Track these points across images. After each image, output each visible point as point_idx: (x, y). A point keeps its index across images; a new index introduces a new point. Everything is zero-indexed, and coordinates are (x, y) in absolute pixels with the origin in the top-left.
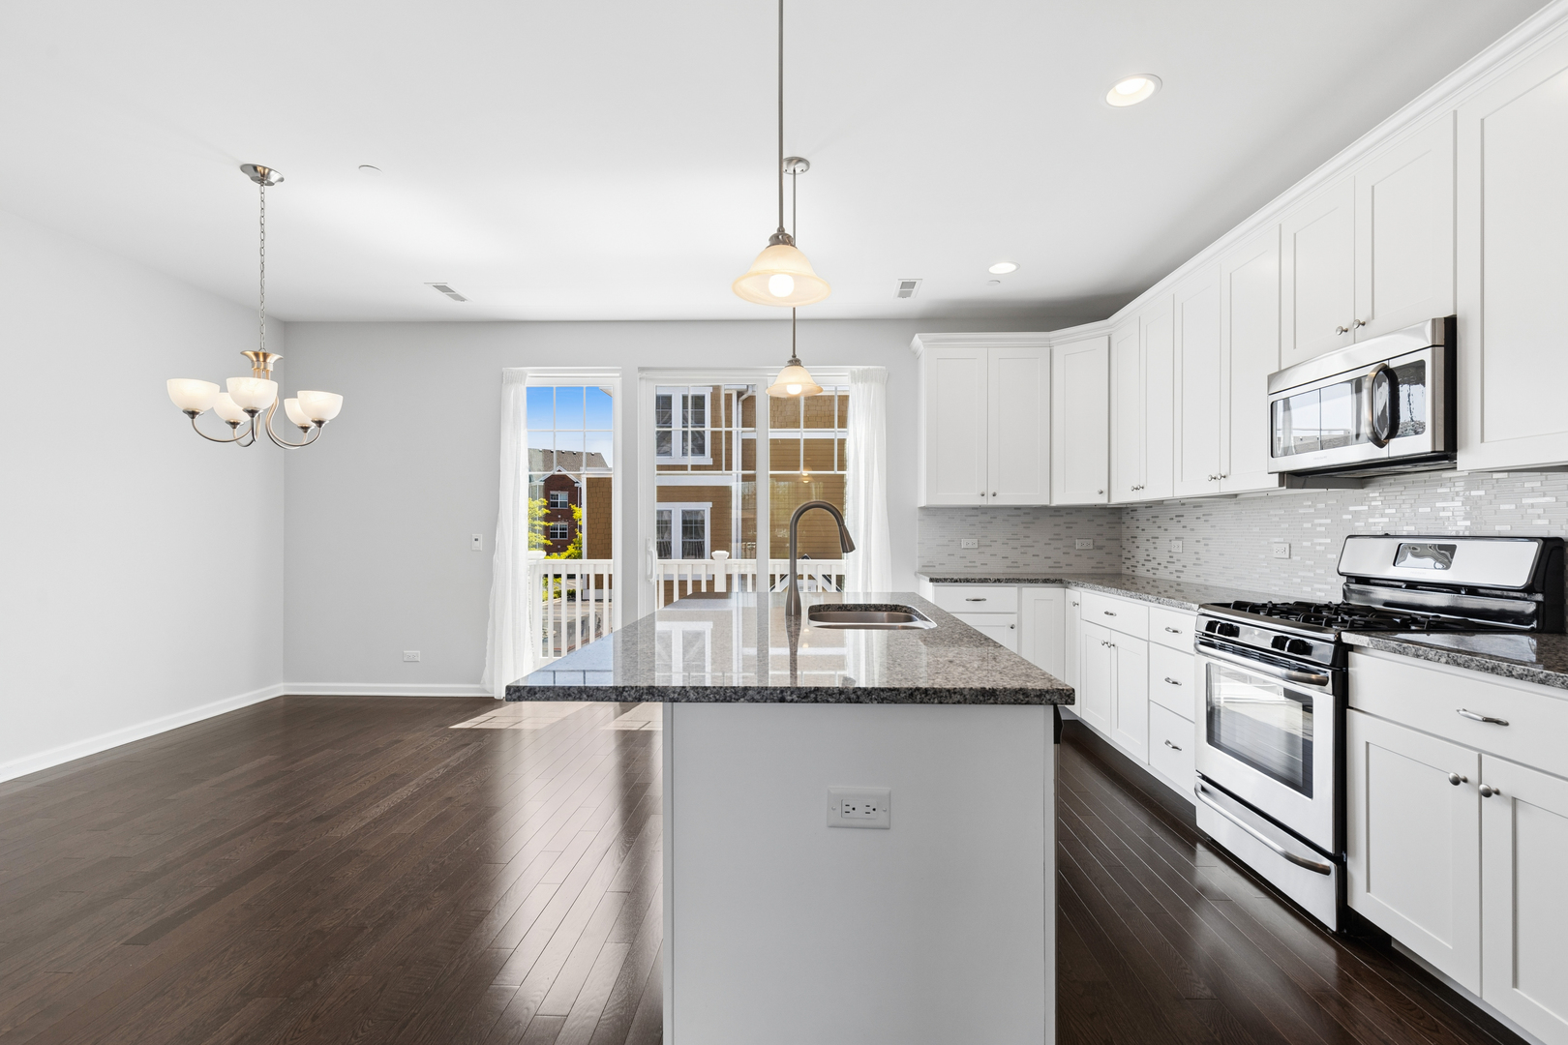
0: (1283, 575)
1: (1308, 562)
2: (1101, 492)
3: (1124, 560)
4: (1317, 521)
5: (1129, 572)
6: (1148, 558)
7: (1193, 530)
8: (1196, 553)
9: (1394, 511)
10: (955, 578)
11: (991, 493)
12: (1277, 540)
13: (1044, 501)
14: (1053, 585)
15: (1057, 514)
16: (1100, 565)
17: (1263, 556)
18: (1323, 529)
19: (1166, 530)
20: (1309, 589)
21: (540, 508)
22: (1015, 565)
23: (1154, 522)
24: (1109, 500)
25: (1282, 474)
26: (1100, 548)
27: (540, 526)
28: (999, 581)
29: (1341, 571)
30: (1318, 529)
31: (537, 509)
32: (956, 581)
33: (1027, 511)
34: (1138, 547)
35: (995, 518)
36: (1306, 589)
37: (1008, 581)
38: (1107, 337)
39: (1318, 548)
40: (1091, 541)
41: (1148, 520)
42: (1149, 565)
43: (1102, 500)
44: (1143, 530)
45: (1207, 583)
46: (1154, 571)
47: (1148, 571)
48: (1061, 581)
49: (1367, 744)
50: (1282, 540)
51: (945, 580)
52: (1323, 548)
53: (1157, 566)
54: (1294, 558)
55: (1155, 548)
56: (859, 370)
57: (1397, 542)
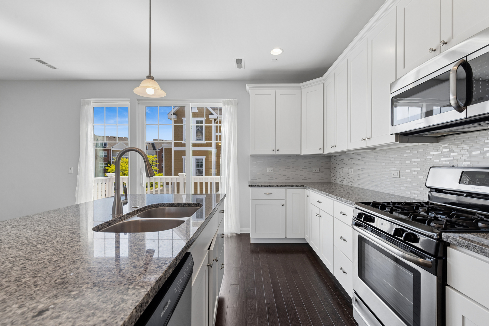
0: (396, 185)
1: (408, 180)
2: (320, 149)
3: (331, 177)
4: (413, 160)
5: (333, 182)
6: (340, 176)
7: (357, 164)
8: (359, 174)
9: (457, 154)
10: (260, 185)
11: (277, 149)
12: (393, 169)
13: (298, 153)
14: (300, 187)
15: (305, 158)
16: (322, 179)
17: (387, 176)
18: (416, 164)
19: (347, 165)
20: (409, 193)
21: (155, 158)
22: (289, 179)
23: (342, 161)
24: (323, 152)
25: (397, 135)
26: (322, 172)
27: (155, 164)
28: (277, 186)
29: (427, 185)
30: (414, 164)
31: (154, 158)
32: (260, 186)
33: (293, 157)
34: (336, 172)
35: (281, 160)
36: (407, 192)
37: (281, 186)
38: (322, 84)
39: (414, 173)
40: (318, 169)
41: (340, 160)
42: (340, 179)
43: (321, 152)
44: (338, 165)
45: (363, 188)
46: (342, 182)
47: (340, 181)
48: (303, 186)
49: (463, 317)
50: (396, 169)
51: (255, 186)
52: (416, 173)
53: (343, 180)
54: (402, 177)
55: (343, 172)
56: (226, 100)
57: (461, 170)
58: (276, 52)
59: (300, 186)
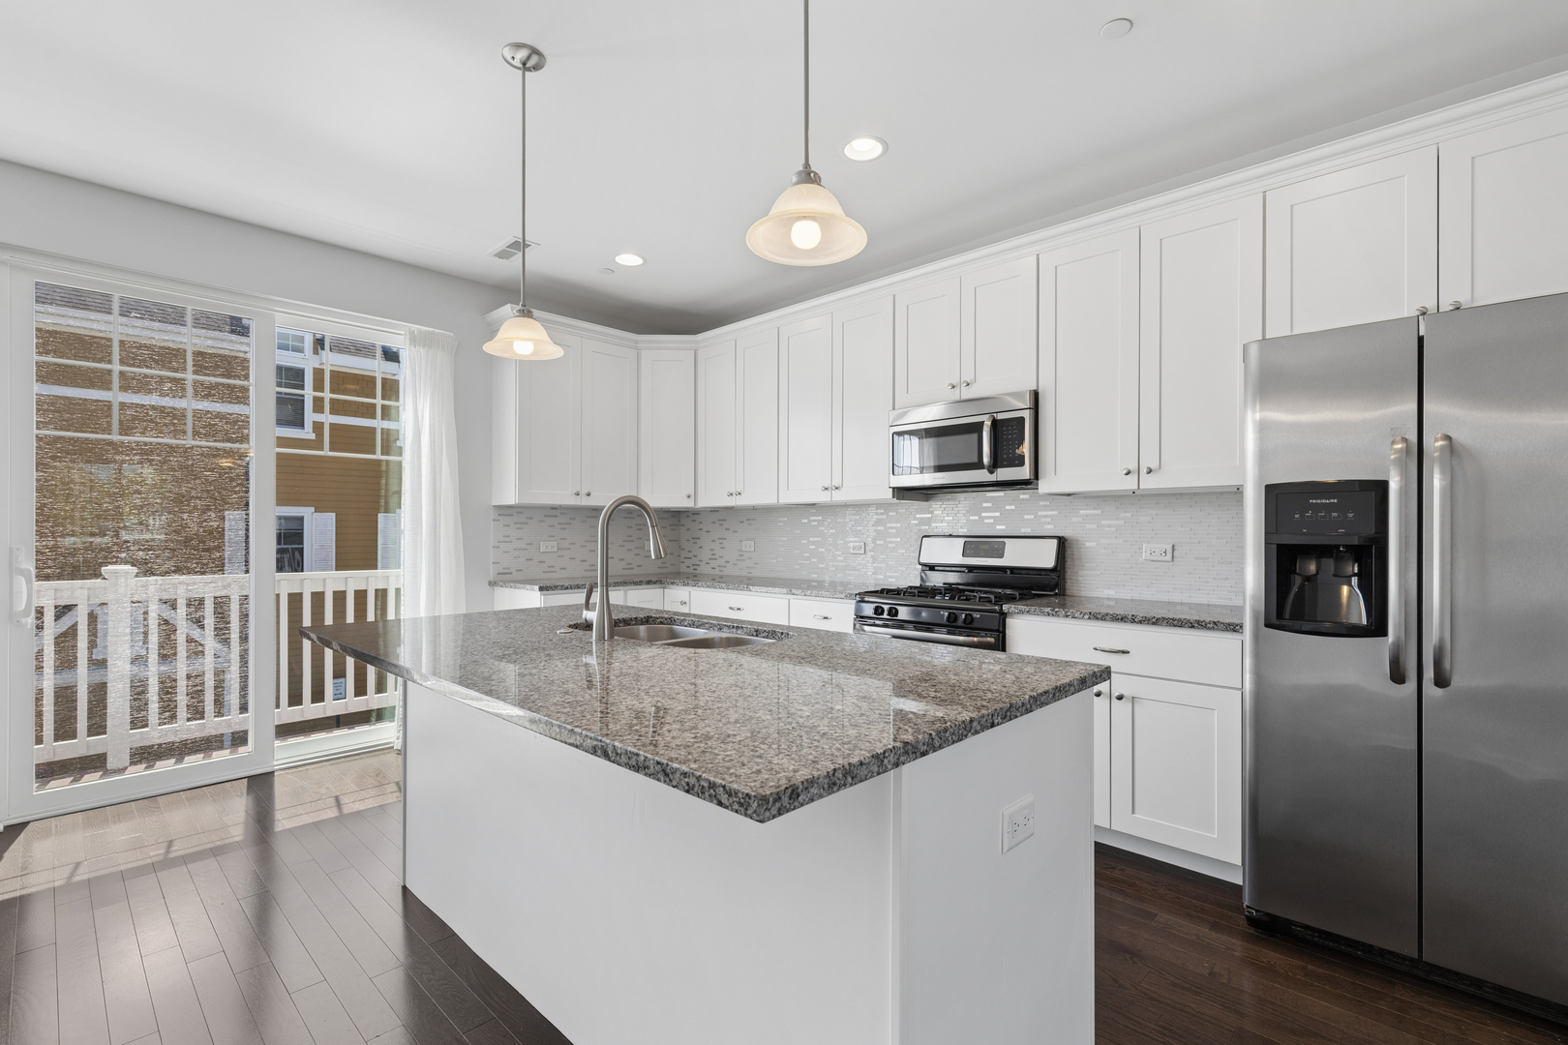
2: (689, 497)
3: (682, 559)
4: (889, 525)
6: (714, 557)
7: (765, 531)
9: (951, 518)
10: (566, 584)
11: (585, 492)
12: (852, 539)
14: (653, 586)
16: (664, 565)
17: (840, 553)
18: (898, 530)
19: (735, 532)
23: (722, 525)
24: (695, 504)
29: (922, 561)
30: (891, 531)
32: (567, 588)
34: (701, 547)
35: (574, 519)
38: (693, 352)
39: (890, 545)
41: (714, 524)
42: (714, 564)
43: (689, 504)
44: (707, 532)
46: (721, 568)
47: (713, 568)
48: (661, 582)
50: (857, 539)
51: (556, 587)
52: (893, 545)
53: (724, 564)
54: (869, 554)
55: (723, 548)
56: (420, 331)
57: (963, 540)
58: (629, 260)
59: (655, 583)
